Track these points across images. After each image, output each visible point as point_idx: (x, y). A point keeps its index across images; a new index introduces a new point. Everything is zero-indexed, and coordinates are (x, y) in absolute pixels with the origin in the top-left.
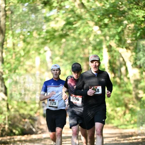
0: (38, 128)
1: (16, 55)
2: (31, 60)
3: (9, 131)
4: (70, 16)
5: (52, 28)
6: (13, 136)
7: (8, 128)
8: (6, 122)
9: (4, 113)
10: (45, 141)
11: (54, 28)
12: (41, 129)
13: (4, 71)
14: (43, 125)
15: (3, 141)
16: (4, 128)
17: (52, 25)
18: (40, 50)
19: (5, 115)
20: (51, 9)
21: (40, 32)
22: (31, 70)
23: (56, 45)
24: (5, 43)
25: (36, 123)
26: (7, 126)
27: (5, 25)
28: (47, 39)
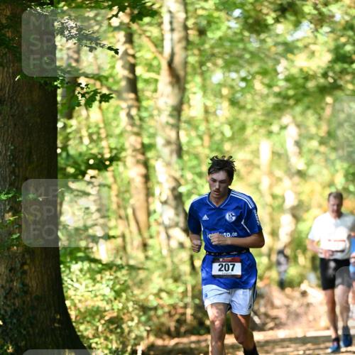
0: (267, 315)
1: (211, 136)
2: (248, 149)
3: (195, 323)
4: (343, 40)
5: (301, 70)
6: (204, 334)
7: (192, 315)
8: (188, 300)
9: (184, 278)
10: (283, 347)
11: (305, 70)
12: (274, 319)
13: (182, 176)
14: (278, 308)
15: (181, 346)
16: (184, 314)
17: (301, 62)
18: (271, 124)
19: (185, 283)
20: (297, 24)
21: (272, 80)
22: (249, 173)
23: (310, 113)
24: (185, 107)
25: (262, 302)
26: (189, 311)
27: (186, 63)
28: (287, 98)
